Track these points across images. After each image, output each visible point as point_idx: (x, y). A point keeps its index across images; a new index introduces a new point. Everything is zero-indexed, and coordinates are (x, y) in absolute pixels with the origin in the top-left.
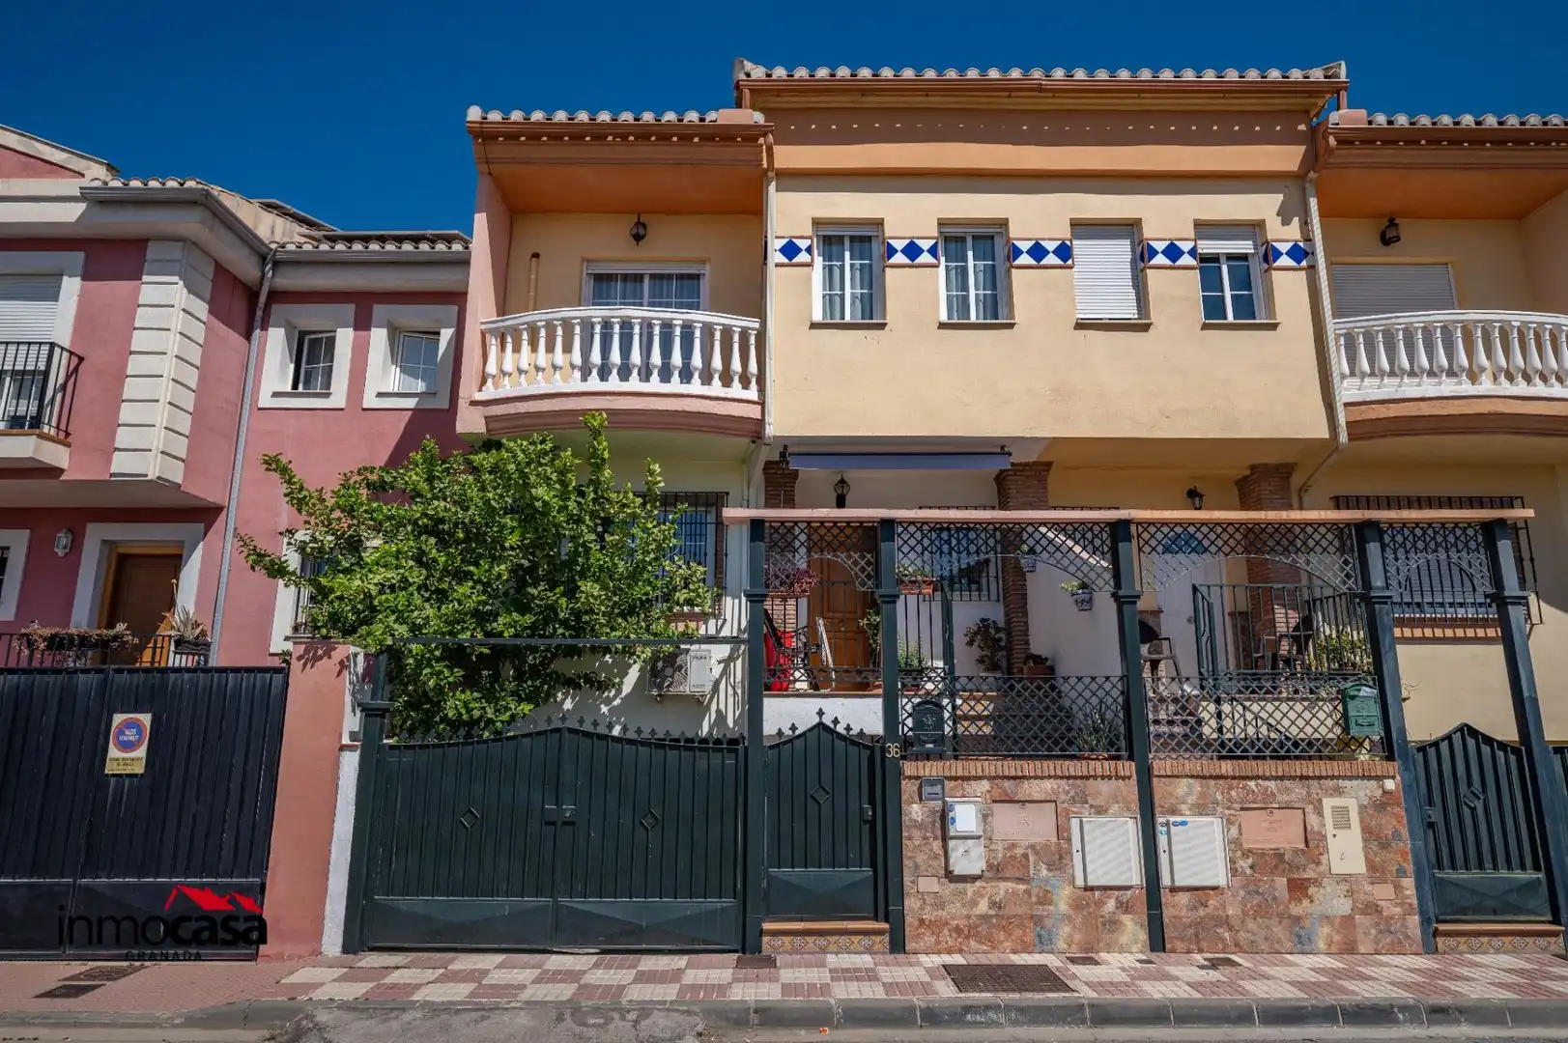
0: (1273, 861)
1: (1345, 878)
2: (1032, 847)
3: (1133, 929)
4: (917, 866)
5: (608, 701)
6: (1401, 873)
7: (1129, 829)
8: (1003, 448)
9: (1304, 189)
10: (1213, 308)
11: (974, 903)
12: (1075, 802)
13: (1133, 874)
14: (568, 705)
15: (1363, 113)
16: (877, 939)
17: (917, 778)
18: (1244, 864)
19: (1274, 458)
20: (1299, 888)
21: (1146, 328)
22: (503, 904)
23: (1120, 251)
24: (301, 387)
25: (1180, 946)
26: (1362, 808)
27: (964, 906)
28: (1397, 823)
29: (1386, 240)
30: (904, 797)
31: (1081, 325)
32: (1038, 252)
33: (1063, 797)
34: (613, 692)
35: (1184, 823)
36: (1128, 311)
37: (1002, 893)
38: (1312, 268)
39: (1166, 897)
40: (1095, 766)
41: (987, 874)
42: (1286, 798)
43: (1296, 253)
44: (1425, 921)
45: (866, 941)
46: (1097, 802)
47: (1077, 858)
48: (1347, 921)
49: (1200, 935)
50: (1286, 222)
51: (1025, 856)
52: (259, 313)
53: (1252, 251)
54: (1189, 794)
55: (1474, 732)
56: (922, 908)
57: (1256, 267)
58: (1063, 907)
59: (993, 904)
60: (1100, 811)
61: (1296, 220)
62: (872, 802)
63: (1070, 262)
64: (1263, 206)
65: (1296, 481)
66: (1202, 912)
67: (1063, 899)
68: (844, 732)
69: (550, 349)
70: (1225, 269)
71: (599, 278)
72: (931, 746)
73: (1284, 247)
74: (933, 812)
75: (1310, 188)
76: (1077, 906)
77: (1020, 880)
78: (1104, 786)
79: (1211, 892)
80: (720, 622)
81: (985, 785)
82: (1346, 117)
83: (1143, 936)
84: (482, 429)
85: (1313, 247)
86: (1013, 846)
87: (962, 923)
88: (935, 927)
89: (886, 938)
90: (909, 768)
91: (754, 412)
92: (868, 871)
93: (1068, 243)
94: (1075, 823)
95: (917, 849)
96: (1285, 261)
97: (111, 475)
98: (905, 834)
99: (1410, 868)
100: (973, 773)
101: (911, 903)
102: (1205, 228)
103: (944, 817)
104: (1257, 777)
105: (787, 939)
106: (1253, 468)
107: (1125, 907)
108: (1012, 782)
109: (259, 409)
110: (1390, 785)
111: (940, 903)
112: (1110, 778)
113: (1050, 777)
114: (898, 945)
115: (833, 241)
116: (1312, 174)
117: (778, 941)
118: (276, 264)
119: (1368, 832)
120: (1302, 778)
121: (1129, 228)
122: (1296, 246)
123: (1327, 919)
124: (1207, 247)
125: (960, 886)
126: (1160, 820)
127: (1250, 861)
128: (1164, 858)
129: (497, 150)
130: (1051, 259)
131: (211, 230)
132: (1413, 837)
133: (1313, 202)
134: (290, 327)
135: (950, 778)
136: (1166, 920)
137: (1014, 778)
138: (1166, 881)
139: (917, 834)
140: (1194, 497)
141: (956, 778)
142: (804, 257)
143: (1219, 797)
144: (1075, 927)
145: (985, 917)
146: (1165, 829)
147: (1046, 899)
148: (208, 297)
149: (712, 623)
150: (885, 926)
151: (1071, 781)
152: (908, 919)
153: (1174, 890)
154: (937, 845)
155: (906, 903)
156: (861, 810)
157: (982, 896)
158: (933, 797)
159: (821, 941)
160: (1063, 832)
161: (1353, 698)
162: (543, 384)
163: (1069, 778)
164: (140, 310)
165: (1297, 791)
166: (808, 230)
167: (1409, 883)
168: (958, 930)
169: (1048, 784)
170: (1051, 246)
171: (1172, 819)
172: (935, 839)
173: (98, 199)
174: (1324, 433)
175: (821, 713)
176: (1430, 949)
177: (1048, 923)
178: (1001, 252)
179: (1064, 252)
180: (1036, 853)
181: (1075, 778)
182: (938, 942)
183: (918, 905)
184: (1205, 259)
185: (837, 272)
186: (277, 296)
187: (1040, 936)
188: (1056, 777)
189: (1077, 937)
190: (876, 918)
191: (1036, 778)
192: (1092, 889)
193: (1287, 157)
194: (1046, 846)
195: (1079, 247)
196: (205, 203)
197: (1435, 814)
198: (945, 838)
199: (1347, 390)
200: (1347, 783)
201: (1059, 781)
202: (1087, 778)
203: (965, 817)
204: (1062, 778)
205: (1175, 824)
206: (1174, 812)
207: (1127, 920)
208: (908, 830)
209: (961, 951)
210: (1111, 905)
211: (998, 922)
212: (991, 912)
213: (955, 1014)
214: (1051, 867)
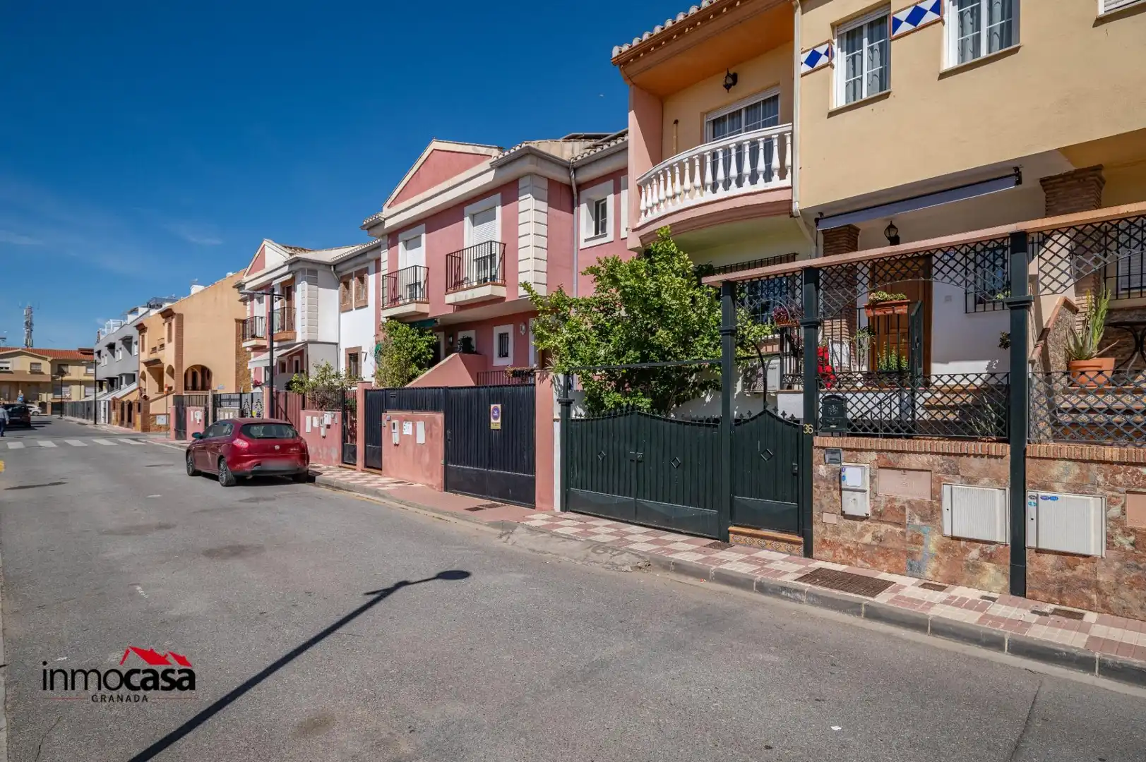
2: (909, 502)
3: (995, 575)
4: (822, 506)
7: (999, 500)
11: (861, 535)
12: (948, 473)
13: (999, 532)
14: (708, 399)
16: (796, 547)
17: (823, 448)
18: (1125, 540)
24: (600, 232)
25: (1041, 596)
27: (854, 535)
30: (815, 460)
33: (939, 468)
35: (1055, 498)
37: (883, 531)
39: (1030, 555)
40: (969, 447)
41: (873, 517)
45: (789, 546)
46: (971, 474)
47: (946, 515)
51: (903, 508)
52: (576, 198)
54: (1065, 474)
56: (825, 532)
58: (932, 548)
59: (875, 538)
60: (971, 481)
62: (798, 462)
66: (1068, 573)
67: (932, 543)
68: (782, 417)
69: (682, 183)
72: (836, 426)
74: (833, 471)
76: (944, 549)
77: (898, 524)
78: (976, 463)
79: (1081, 559)
81: (874, 456)
83: (1005, 582)
84: (639, 244)
86: (893, 500)
87: (852, 546)
88: (832, 545)
89: (802, 548)
90: (818, 441)
92: (794, 505)
94: (946, 489)
95: (821, 495)
97: (520, 297)
98: (814, 484)
100: (864, 447)
101: (817, 529)
103: (840, 477)
105: (743, 538)
107: (990, 558)
108: (895, 455)
109: (581, 250)
111: (837, 531)
112: (982, 456)
113: (926, 453)
114: (808, 553)
115: (852, 34)
117: (738, 537)
118: (575, 170)
125: (851, 522)
126: (1029, 493)
127: (1133, 539)
128: (1031, 525)
129: (632, 69)
131: (537, 165)
134: (589, 202)
135: (847, 449)
136: (1029, 573)
137: (897, 452)
138: (1031, 542)
139: (822, 485)
141: (852, 450)
142: (825, 60)
143: (1100, 479)
144: (941, 564)
145: (869, 546)
146: (1035, 501)
147: (918, 540)
148: (546, 199)
150: (801, 539)
151: (945, 457)
152: (815, 538)
153: (1039, 551)
154: (836, 493)
155: (814, 527)
156: (792, 467)
157: (868, 531)
158: (832, 461)
159: (763, 542)
160: (936, 495)
163: (943, 454)
164: (520, 215)
166: (827, 36)
168: (849, 550)
169: (924, 458)
171: (1042, 494)
172: (835, 489)
173: (499, 166)
177: (919, 557)
180: (911, 506)
181: (949, 454)
182: (835, 556)
183: (822, 530)
185: (858, 59)
186: (581, 186)
187: (912, 566)
188: (932, 453)
189: (942, 571)
190: (796, 534)
191: (915, 452)
192: (959, 539)
194: (920, 504)
196: (530, 153)
198: (841, 490)
201: (934, 456)
202: (961, 455)
203: (854, 476)
204: (938, 453)
205: (1045, 498)
206: (1045, 487)
207: (989, 566)
208: (816, 481)
209: (850, 564)
210: (974, 553)
211: (879, 550)
212: (874, 543)
213: (776, 589)
214: (923, 518)
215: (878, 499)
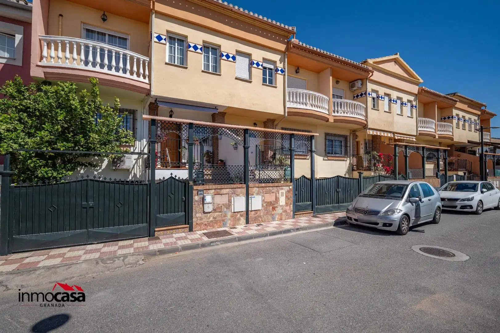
0: (270, 204)
1: (281, 206)
2: (223, 204)
3: (243, 220)
4: (196, 211)
5: (97, 171)
6: (291, 204)
7: (244, 199)
8: (216, 107)
9: (285, 56)
10: (264, 80)
11: (209, 218)
12: (233, 194)
13: (244, 209)
14: (82, 171)
15: (298, 41)
16: (186, 229)
17: (197, 190)
18: (265, 205)
19: (272, 118)
20: (274, 209)
21: (251, 82)
22: (68, 233)
23: (246, 61)
25: (252, 222)
26: (286, 192)
27: (207, 219)
28: (291, 195)
29: (297, 72)
30: (194, 195)
31: (236, 79)
32: (228, 56)
33: (231, 193)
34: (99, 168)
35: (254, 197)
36: (246, 77)
37: (216, 216)
38: (284, 75)
39: (250, 213)
40: (238, 186)
41: (213, 211)
42: (273, 191)
43: (282, 71)
44: (293, 213)
45: (183, 230)
46: (238, 193)
47: (233, 206)
48: (281, 214)
49: (256, 219)
50: (281, 63)
51: (221, 206)
53: (273, 68)
54: (256, 191)
55: (305, 177)
56: (197, 221)
57: (274, 72)
58: (229, 217)
59: (214, 218)
60: (238, 195)
61: (282, 63)
62: (185, 196)
63: (235, 61)
64: (276, 57)
65: (275, 123)
66: (256, 215)
68: (178, 179)
69: (71, 52)
70: (267, 71)
71: (88, 30)
72: (201, 182)
73: (280, 69)
74: (200, 198)
75: (286, 56)
76: (232, 217)
77: (220, 212)
78: (239, 190)
79: (258, 211)
80: (135, 148)
81: (213, 191)
82: (295, 41)
83: (245, 221)
84: (42, 76)
85: (285, 70)
86: (219, 204)
87: (206, 223)
88: (200, 224)
89: (188, 229)
90: (195, 187)
91: (148, 87)
92: (184, 213)
93: (235, 56)
94: (232, 198)
95: (196, 207)
96: (279, 72)
98: (193, 204)
99: (292, 203)
100: (210, 188)
101: (194, 220)
102: (265, 60)
103: (203, 199)
104: (268, 187)
105: (162, 232)
106: (268, 119)
107: (242, 216)
108: (219, 190)
110: (291, 187)
111: (201, 219)
112: (240, 188)
114: (191, 230)
115: (172, 38)
116: (287, 53)
117: (159, 233)
119: (286, 197)
120: (277, 186)
121: (248, 56)
122: (282, 69)
123: (278, 214)
124: (265, 65)
125: (206, 215)
126: (250, 196)
127: (266, 204)
128: (250, 205)
130: (231, 59)
132: (293, 197)
133: (286, 59)
135: (205, 190)
136: (249, 217)
137: (220, 189)
138: (250, 209)
139: (196, 203)
140: (255, 125)
141: (206, 190)
142: (163, 41)
143: (261, 191)
144: (231, 221)
145: (212, 221)
146: (251, 198)
147: (225, 216)
149: (132, 148)
150: (188, 226)
151: (232, 189)
152: (194, 224)
153: (251, 211)
154: (201, 206)
155: (193, 220)
156: (182, 198)
157: (211, 216)
158: (201, 194)
159: (171, 231)
160: (230, 201)
161: (286, 170)
162: (69, 64)
165: (275, 189)
166: (165, 33)
167: (292, 206)
168: (206, 225)
169: (227, 190)
170: (231, 56)
171: (252, 196)
172: (201, 204)
174: (283, 114)
175: (172, 174)
176: (294, 218)
177: (226, 221)
178: (218, 54)
179: (234, 58)
180: (224, 206)
182: (201, 228)
184: (265, 68)
185: (173, 48)
187: (223, 224)
188: (229, 188)
189: (231, 223)
190: (185, 224)
191: (225, 189)
192: (235, 212)
193: (282, 47)
194: (226, 204)
195: (238, 57)
197: (297, 193)
198: (203, 204)
199: (288, 105)
200: (284, 187)
202: (236, 188)
203: (208, 199)
204: (230, 188)
205: (253, 197)
206: (252, 195)
207: (242, 218)
208: (194, 202)
209: (206, 229)
210: (239, 216)
211: (215, 221)
212: (213, 220)
213: (209, 244)
214: (227, 208)
215: (214, 205)
